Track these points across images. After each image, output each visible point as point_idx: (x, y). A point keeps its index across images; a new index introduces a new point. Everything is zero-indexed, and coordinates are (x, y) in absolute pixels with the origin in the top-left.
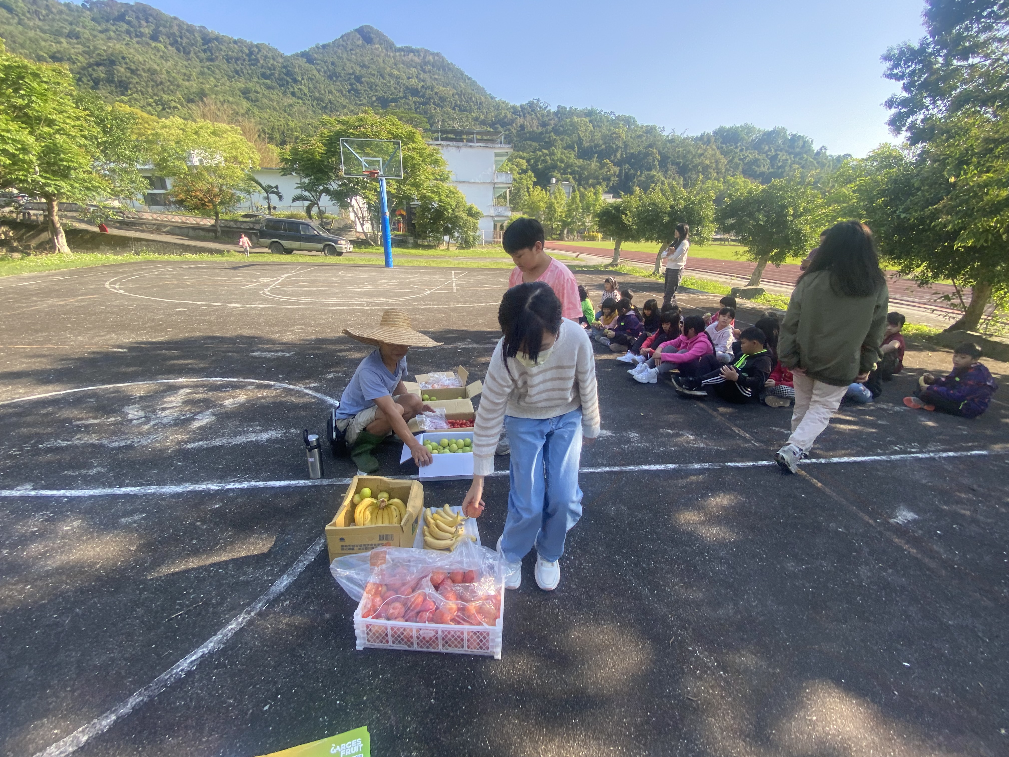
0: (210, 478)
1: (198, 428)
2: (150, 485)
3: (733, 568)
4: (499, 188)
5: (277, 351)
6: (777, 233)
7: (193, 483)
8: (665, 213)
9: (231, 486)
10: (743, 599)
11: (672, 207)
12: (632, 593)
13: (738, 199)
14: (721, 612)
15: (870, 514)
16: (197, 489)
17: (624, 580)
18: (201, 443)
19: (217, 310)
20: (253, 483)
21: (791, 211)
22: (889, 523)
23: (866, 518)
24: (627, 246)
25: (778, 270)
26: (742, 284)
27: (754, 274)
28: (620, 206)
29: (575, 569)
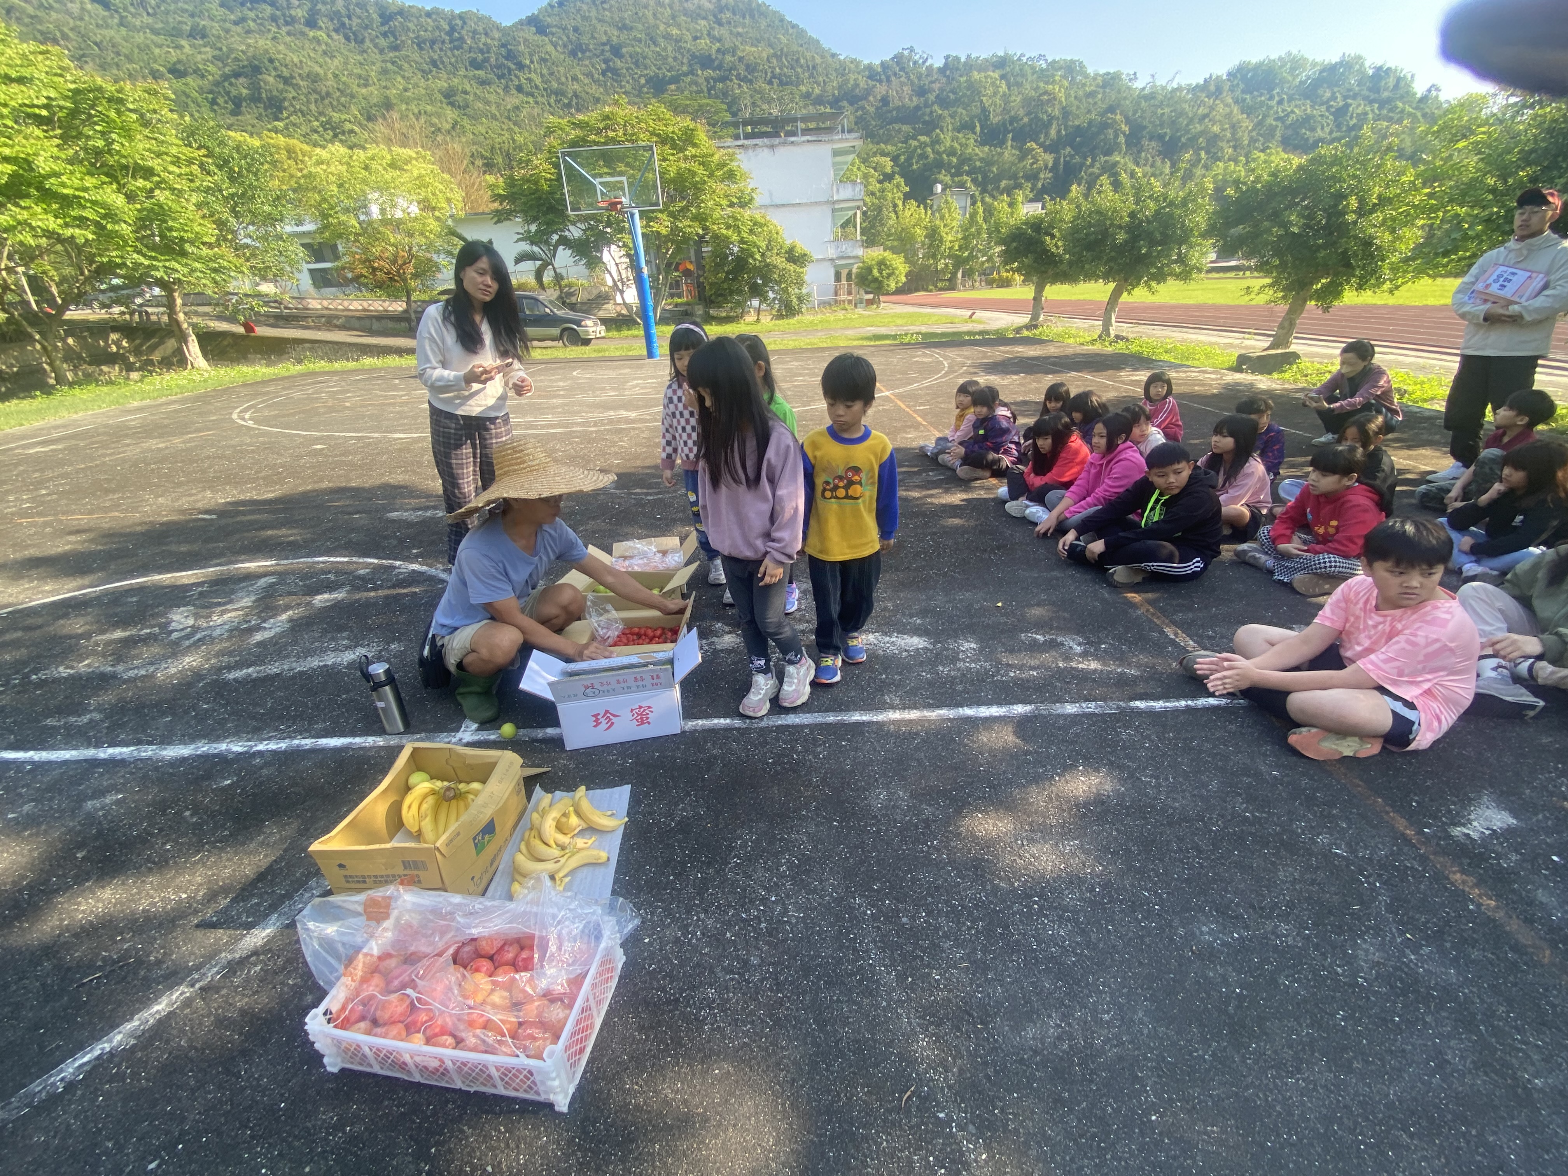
0: (236, 734)
1: (259, 644)
2: (150, 743)
3: (1083, 932)
4: (842, 209)
5: (427, 508)
6: (1324, 247)
7: (211, 741)
8: (1120, 227)
9: (261, 747)
10: (1083, 1006)
11: (1132, 215)
12: (860, 982)
13: (1253, 190)
14: (1030, 1032)
15: (1411, 816)
16: (211, 751)
17: (855, 950)
18: (250, 670)
19: (369, 444)
20: (296, 742)
21: (1354, 203)
22: (1449, 837)
23: (1401, 824)
24: (1055, 292)
25: (1327, 316)
26: (1258, 345)
27: (1281, 327)
28: (1042, 221)
29: (769, 922)
